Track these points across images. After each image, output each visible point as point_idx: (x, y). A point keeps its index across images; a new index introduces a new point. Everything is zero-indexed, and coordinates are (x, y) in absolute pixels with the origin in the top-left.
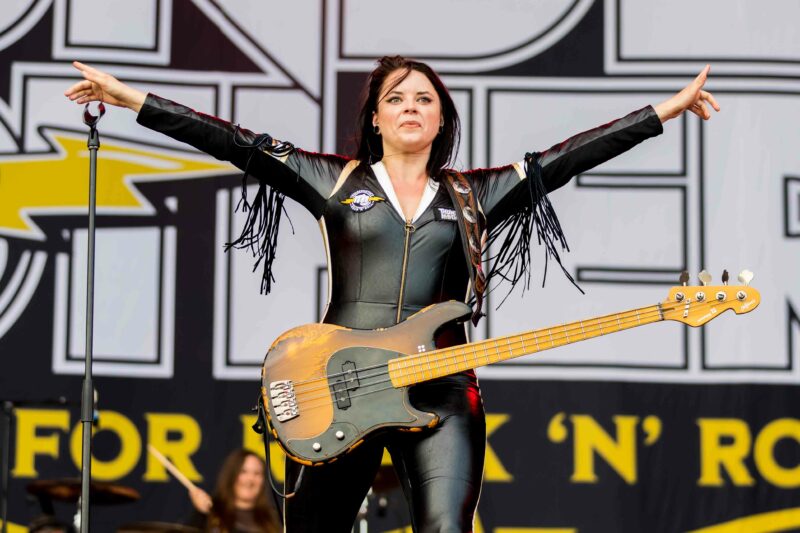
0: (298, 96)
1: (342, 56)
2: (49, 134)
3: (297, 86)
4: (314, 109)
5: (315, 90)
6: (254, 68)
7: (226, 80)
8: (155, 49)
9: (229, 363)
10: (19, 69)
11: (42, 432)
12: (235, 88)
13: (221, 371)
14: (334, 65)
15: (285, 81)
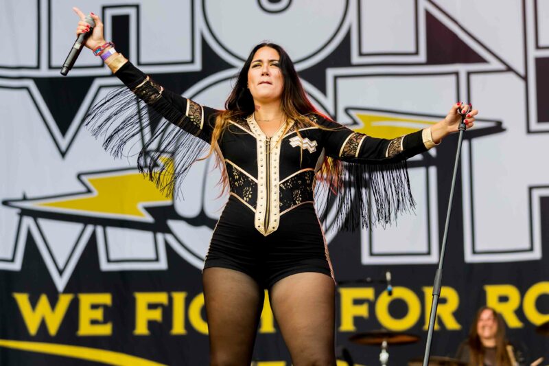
0: (511, 75)
1: (538, 47)
2: (352, 113)
3: (509, 69)
4: (521, 83)
5: (522, 72)
6: (481, 60)
7: (463, 68)
8: (417, 53)
9: (474, 252)
10: (331, 73)
11: (357, 302)
12: (469, 74)
13: (469, 258)
14: (533, 54)
15: (502, 67)
